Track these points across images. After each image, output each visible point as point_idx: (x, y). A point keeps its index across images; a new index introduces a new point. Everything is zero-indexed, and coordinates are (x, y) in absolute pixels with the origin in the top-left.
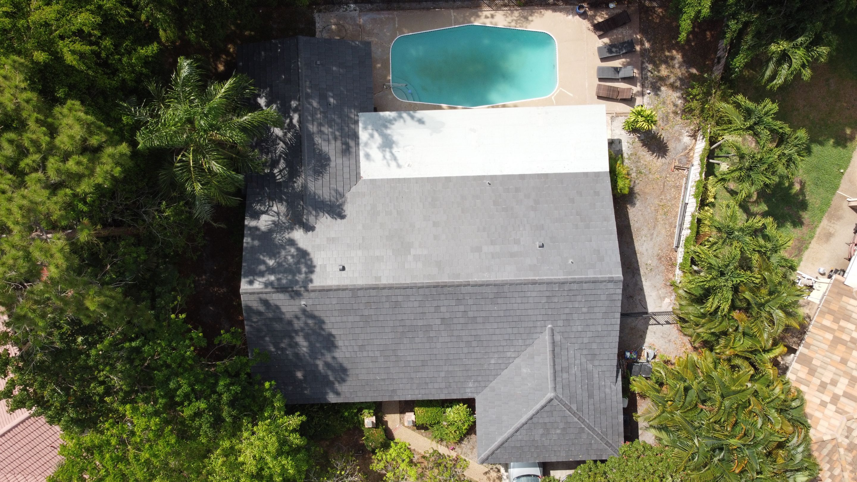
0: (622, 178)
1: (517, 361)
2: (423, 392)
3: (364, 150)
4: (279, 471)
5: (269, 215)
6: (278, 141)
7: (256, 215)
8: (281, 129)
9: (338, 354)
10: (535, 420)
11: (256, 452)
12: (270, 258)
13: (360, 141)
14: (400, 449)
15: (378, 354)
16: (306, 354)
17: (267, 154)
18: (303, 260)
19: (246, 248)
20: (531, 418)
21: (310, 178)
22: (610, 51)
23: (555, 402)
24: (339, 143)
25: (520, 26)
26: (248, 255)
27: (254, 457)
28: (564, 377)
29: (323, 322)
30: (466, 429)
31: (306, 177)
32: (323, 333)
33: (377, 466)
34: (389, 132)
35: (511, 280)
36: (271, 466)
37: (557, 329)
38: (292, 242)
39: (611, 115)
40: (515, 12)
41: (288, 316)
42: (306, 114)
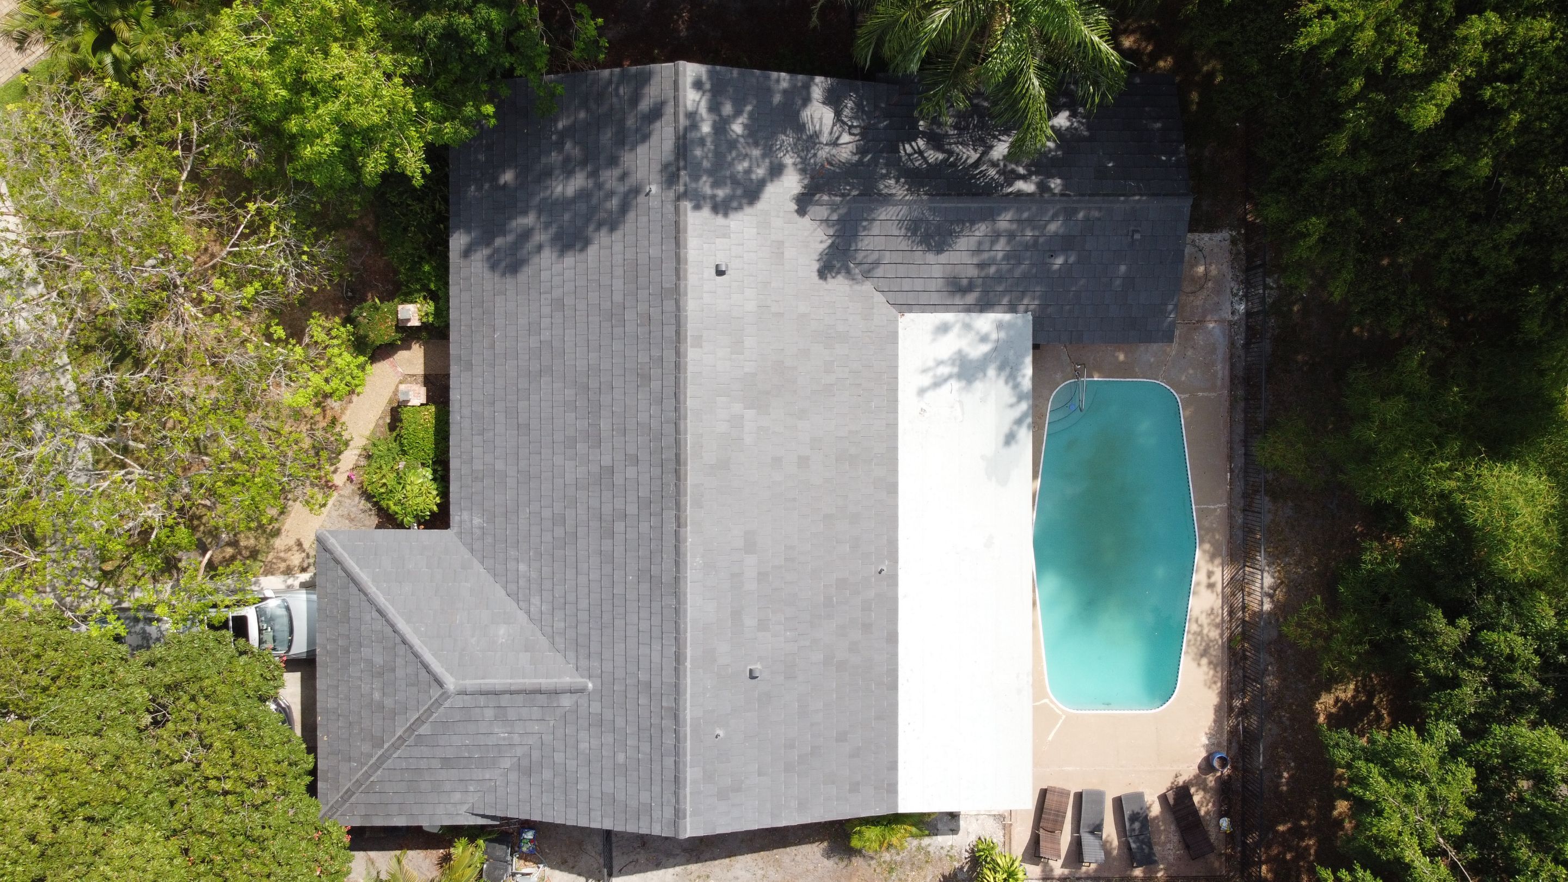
0: (884, 836)
1: (521, 616)
2: (466, 424)
3: (957, 322)
4: (308, 126)
5: (834, 125)
6: (981, 149)
7: (832, 99)
8: (1005, 158)
9: (547, 256)
10: (401, 649)
11: (350, 79)
12: (745, 126)
13: (973, 314)
14: (351, 374)
15: (546, 335)
16: (549, 192)
17: (955, 127)
18: (739, 192)
19: (768, 78)
20: (404, 642)
21: (905, 210)
22: (1134, 817)
23: (436, 693)
24: (973, 272)
25: (1189, 641)
26: (754, 80)
27: (341, 77)
28: (486, 711)
29: (613, 229)
30: (388, 508)
31: (909, 203)
32: (591, 228)
33: (317, 327)
34: (991, 372)
35: (685, 611)
36: (320, 111)
37: (583, 701)
38: (776, 171)
39: (1007, 815)
40: (1218, 631)
41: (627, 159)
42: (1034, 208)
